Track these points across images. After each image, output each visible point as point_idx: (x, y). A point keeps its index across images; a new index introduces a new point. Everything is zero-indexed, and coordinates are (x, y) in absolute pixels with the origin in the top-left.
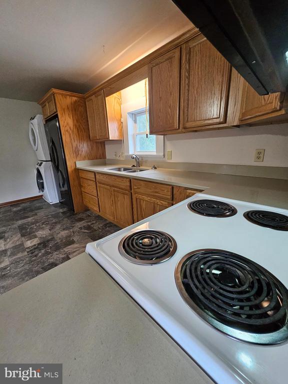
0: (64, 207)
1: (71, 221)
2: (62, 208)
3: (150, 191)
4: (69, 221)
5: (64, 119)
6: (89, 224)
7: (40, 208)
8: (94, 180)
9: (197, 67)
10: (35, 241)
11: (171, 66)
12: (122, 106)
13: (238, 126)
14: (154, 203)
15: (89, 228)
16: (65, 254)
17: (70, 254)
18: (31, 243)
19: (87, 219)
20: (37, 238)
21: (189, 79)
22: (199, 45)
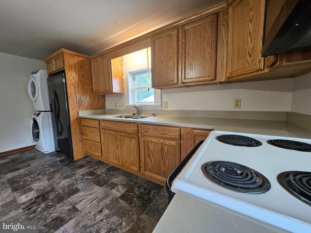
0: (62, 156)
1: (71, 169)
2: (58, 157)
3: (159, 133)
4: (69, 169)
5: (70, 74)
6: (91, 170)
7: (33, 158)
8: (98, 127)
9: (191, 42)
10: (32, 195)
11: (170, 40)
12: (123, 67)
13: (225, 82)
14: (162, 144)
15: (91, 174)
16: (70, 205)
17: (76, 203)
18: (26, 198)
19: (88, 165)
20: (34, 192)
21: (185, 49)
22: (192, 28)
